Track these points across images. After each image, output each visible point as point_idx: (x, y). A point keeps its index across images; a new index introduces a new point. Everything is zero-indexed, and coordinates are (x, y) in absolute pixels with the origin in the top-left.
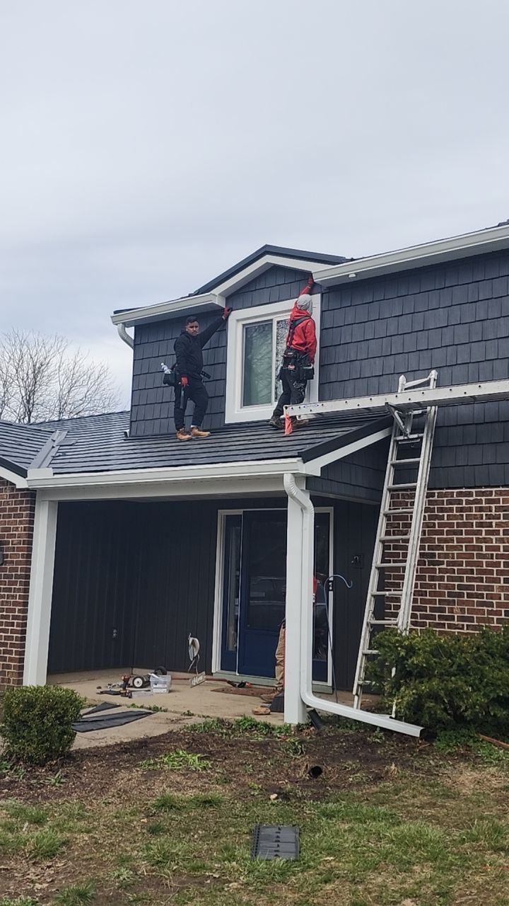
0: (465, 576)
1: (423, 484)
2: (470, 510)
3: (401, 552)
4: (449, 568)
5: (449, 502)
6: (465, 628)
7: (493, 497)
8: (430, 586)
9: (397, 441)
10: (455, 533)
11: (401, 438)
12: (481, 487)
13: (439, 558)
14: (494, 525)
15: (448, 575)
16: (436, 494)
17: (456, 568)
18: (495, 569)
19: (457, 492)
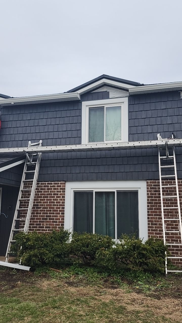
0: (48, 212)
1: (36, 180)
2: (51, 189)
3: (26, 204)
4: (43, 209)
5: (45, 186)
6: (47, 231)
7: (59, 185)
8: (36, 216)
9: (27, 164)
10: (46, 197)
11: (29, 163)
12: (55, 181)
13: (40, 206)
14: (59, 194)
15: (43, 212)
16: (40, 184)
17: (45, 210)
18: (59, 210)
19: (47, 183)
